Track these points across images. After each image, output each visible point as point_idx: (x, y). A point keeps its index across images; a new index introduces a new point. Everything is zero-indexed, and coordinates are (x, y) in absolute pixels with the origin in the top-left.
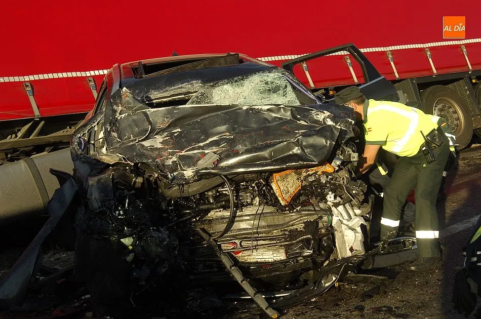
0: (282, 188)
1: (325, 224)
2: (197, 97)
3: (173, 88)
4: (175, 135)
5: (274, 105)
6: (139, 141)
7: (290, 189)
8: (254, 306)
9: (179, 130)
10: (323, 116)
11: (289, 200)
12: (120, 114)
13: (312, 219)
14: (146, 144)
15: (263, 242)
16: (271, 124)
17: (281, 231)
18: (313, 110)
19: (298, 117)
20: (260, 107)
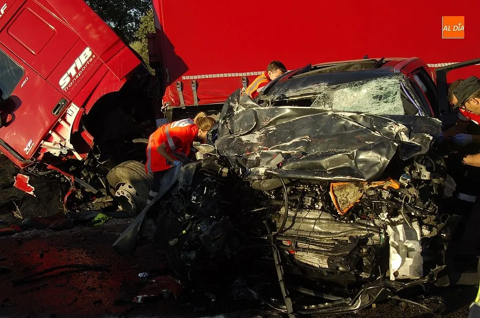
0: (339, 198)
1: (375, 242)
2: (320, 98)
3: (304, 88)
4: (270, 132)
5: (356, 112)
6: (241, 135)
7: (349, 200)
8: (285, 307)
9: (275, 129)
10: (397, 130)
11: (345, 211)
12: (237, 110)
13: (363, 234)
14: (244, 138)
15: (314, 247)
16: (348, 132)
17: (333, 240)
18: (391, 121)
19: (375, 127)
20: (343, 114)
